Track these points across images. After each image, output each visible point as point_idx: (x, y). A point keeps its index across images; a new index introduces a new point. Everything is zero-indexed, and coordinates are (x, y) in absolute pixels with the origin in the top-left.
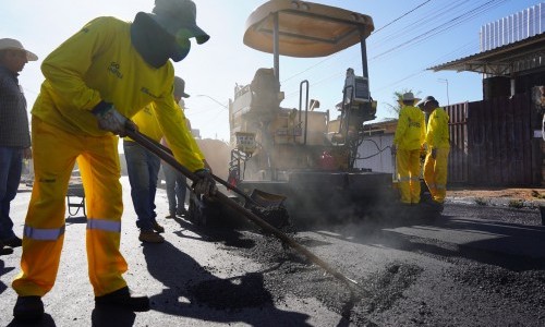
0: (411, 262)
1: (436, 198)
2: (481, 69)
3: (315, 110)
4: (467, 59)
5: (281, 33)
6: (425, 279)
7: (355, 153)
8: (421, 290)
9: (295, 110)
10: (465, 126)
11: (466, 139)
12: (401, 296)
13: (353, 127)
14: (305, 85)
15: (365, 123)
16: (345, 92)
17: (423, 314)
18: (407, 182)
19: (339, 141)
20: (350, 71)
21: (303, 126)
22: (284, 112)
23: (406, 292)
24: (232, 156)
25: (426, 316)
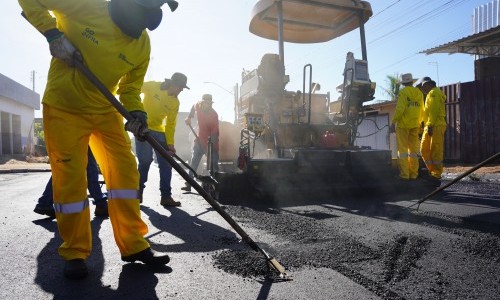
0: (417, 234)
1: (433, 173)
2: (474, 50)
3: (317, 92)
4: (460, 41)
5: (284, 21)
6: (434, 250)
7: (355, 132)
8: (434, 260)
9: (299, 92)
10: (457, 107)
11: (458, 118)
12: (415, 266)
13: (353, 108)
14: (308, 68)
15: (365, 104)
16: (345, 74)
17: (440, 284)
18: (406, 158)
19: (341, 120)
20: (350, 55)
21: (307, 108)
22: (290, 95)
23: (419, 263)
24: (242, 136)
25: (444, 286)
